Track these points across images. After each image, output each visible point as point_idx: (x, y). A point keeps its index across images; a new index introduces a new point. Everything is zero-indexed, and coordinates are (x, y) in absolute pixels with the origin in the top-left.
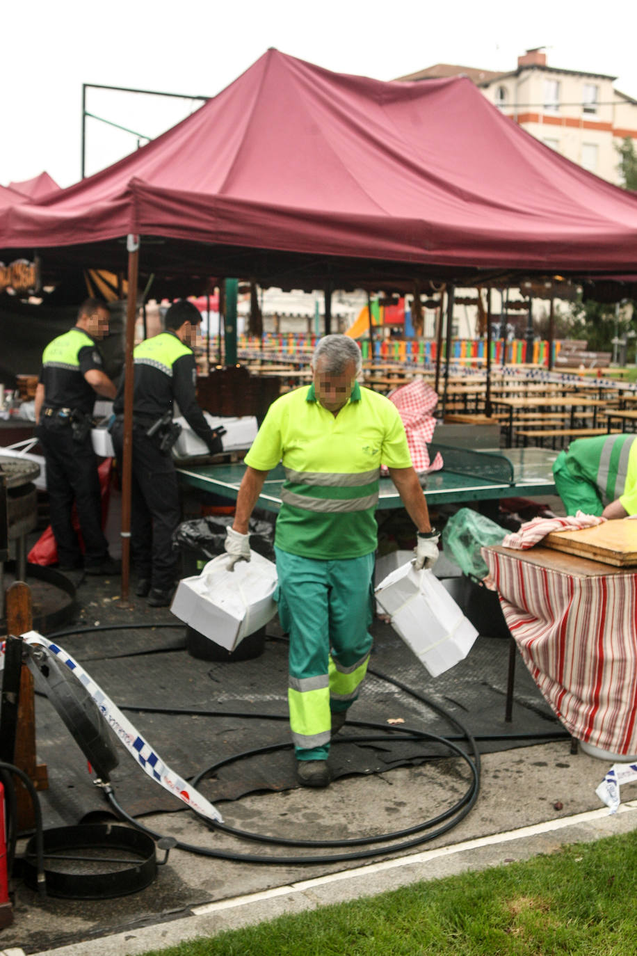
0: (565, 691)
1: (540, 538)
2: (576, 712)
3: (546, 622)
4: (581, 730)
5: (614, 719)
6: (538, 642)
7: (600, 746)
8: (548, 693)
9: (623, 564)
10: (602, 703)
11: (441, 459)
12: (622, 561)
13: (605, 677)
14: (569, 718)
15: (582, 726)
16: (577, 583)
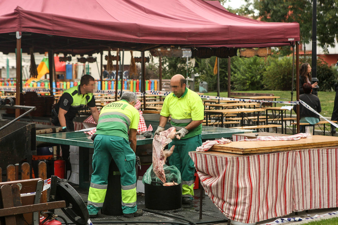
0: (224, 202)
1: (211, 147)
2: (229, 209)
3: (216, 177)
4: (231, 215)
5: (243, 210)
6: (214, 183)
7: (239, 221)
8: (218, 204)
9: (243, 153)
10: (239, 205)
11: (151, 127)
12: (243, 152)
13: (239, 194)
14: (226, 212)
15: (232, 214)
16: (228, 159)
